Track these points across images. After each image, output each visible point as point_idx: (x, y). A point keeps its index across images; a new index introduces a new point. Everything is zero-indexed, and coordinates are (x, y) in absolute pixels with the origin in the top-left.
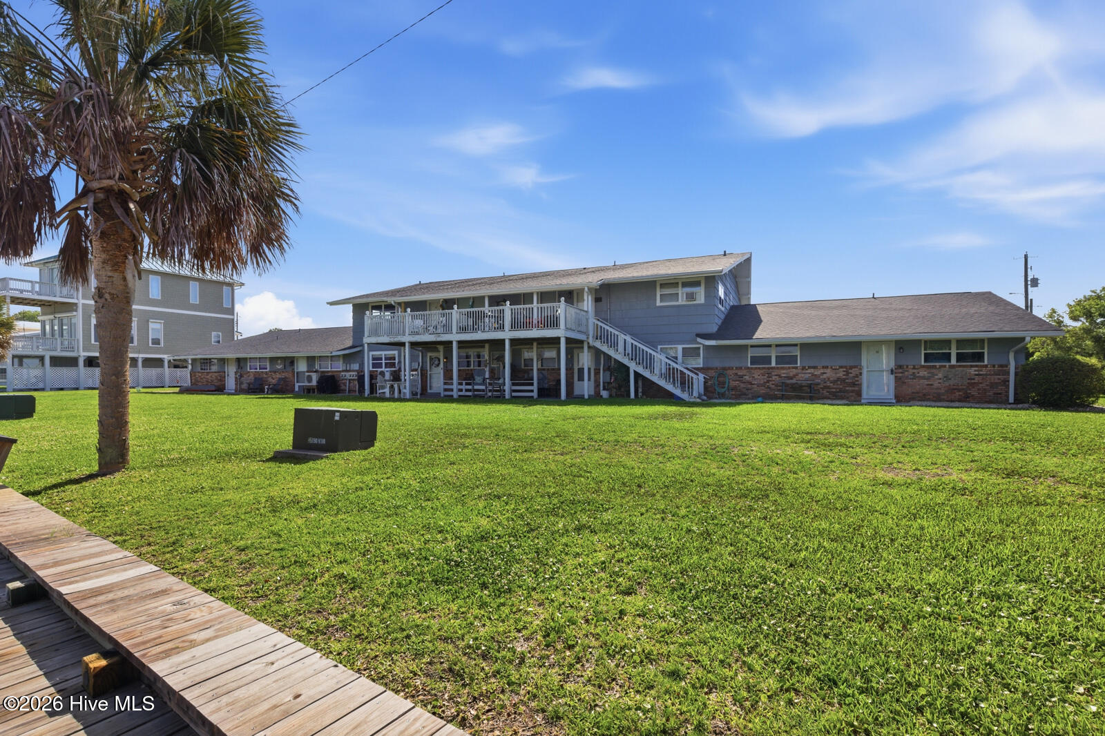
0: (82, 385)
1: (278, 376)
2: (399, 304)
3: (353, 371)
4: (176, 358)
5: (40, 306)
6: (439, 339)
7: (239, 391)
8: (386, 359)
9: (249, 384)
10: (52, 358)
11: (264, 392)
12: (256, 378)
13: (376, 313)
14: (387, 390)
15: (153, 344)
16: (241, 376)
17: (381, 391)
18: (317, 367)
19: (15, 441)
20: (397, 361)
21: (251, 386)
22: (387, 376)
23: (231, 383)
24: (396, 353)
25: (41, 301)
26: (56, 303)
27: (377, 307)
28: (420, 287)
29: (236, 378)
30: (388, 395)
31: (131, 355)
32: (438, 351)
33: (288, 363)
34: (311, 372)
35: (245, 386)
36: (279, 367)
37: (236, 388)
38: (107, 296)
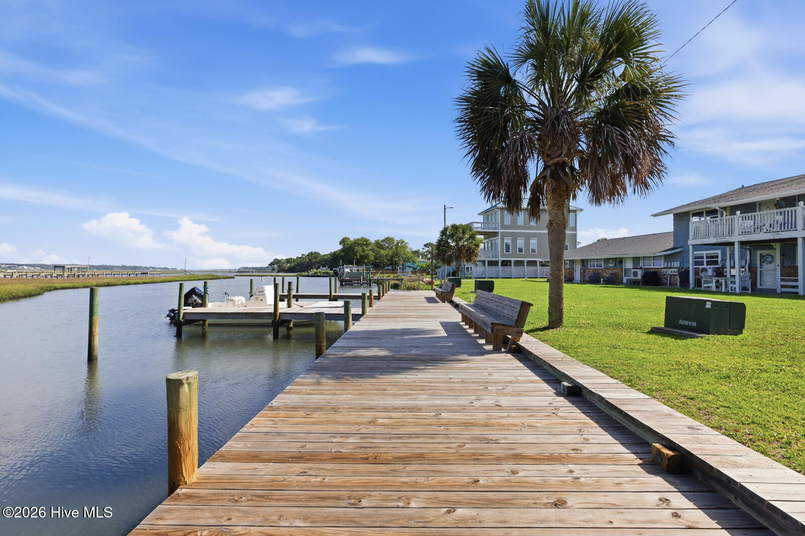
0: (500, 276)
1: (610, 271)
2: (725, 208)
3: (674, 268)
4: (545, 260)
5: (483, 235)
6: (777, 237)
7: (583, 282)
8: (707, 257)
9: (590, 277)
10: (488, 261)
11: (600, 283)
12: (595, 274)
13: (695, 219)
14: (713, 285)
15: (532, 252)
16: (584, 272)
17: (705, 285)
18: (641, 265)
19: (532, 305)
20: (719, 259)
21: (591, 278)
22: (710, 272)
23: (577, 276)
24: (719, 252)
25: (484, 232)
26: (490, 232)
27: (699, 214)
28: (743, 190)
29: (581, 273)
30: (714, 289)
31: (564, 259)
32: (773, 248)
33: (617, 263)
34: (636, 269)
35: (587, 278)
36: (611, 265)
37: (581, 279)
38: (555, 225)
